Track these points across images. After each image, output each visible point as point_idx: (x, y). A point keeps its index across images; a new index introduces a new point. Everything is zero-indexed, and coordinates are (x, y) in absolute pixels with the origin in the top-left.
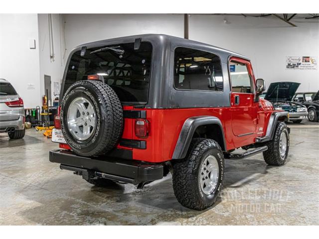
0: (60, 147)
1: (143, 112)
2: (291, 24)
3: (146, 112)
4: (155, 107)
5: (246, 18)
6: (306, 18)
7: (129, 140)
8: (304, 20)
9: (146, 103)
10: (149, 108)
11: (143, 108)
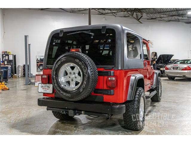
0: (44, 96)
1: (112, 72)
2: (140, 22)
3: (114, 72)
4: (120, 69)
5: (116, 17)
6: (147, 19)
7: (101, 90)
8: (146, 20)
9: (114, 66)
10: (116, 69)
11: (111, 69)
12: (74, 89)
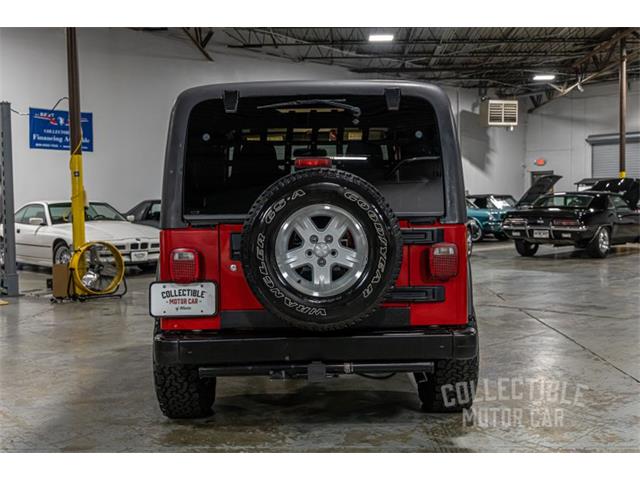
2: (207, 56)
6: (229, 46)
8: (226, 49)
9: (442, 213)
11: (433, 224)
12: (316, 294)
